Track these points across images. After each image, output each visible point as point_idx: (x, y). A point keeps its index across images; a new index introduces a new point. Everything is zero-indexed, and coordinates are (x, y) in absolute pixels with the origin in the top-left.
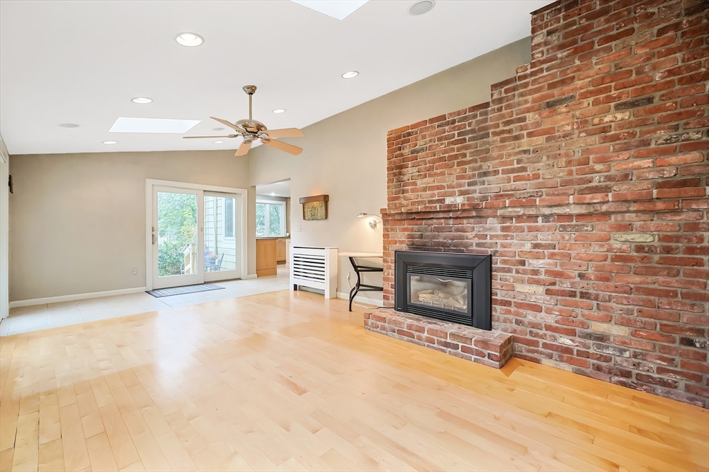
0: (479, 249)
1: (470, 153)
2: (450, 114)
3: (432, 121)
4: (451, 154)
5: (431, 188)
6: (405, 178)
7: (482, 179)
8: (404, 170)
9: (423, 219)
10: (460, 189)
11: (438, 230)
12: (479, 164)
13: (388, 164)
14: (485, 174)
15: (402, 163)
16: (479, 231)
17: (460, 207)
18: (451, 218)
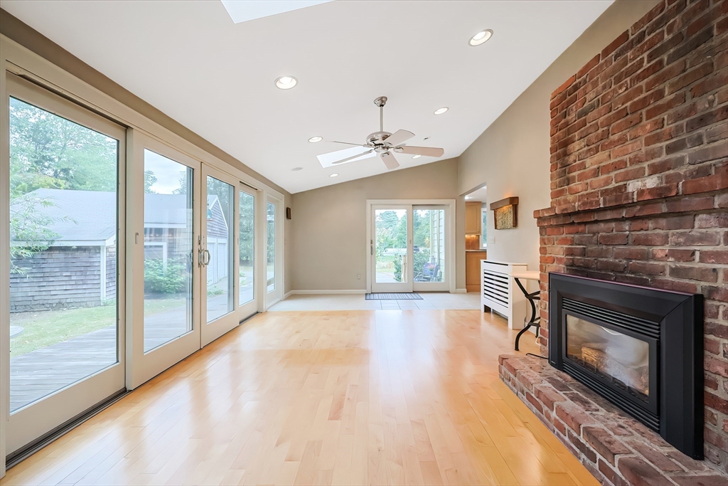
0: (676, 280)
1: (672, 85)
2: (636, 26)
3: (606, 52)
4: (635, 100)
5: (606, 169)
6: (572, 158)
7: (695, 133)
8: (570, 147)
9: (586, 223)
10: (653, 161)
11: (608, 241)
12: (688, 103)
13: (552, 143)
14: (703, 121)
15: (567, 137)
16: (678, 244)
17: (635, 197)
18: (624, 219)
